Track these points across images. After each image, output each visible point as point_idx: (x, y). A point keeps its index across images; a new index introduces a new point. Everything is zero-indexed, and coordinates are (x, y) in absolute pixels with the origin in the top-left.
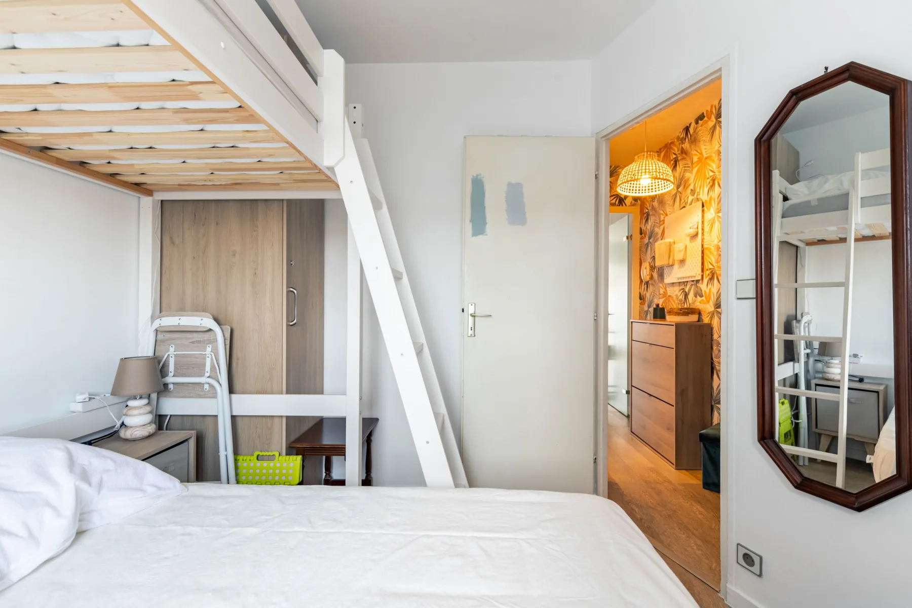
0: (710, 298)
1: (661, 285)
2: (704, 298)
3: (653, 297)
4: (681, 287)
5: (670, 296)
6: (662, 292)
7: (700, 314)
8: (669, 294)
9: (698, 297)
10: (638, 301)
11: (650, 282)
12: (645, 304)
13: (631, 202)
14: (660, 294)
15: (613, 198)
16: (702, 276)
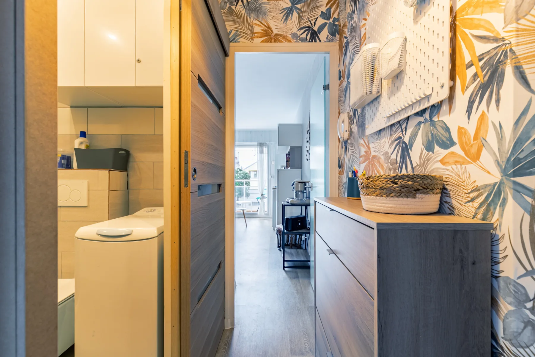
0: (483, 144)
1: (362, 142)
2: (457, 149)
3: (352, 162)
4: (395, 136)
5: (374, 157)
6: (363, 153)
7: (444, 191)
8: (373, 153)
9: (437, 148)
10: (337, 170)
11: (349, 141)
12: (343, 173)
13: (328, 37)
14: (360, 157)
15: (302, 31)
16: (452, 89)
